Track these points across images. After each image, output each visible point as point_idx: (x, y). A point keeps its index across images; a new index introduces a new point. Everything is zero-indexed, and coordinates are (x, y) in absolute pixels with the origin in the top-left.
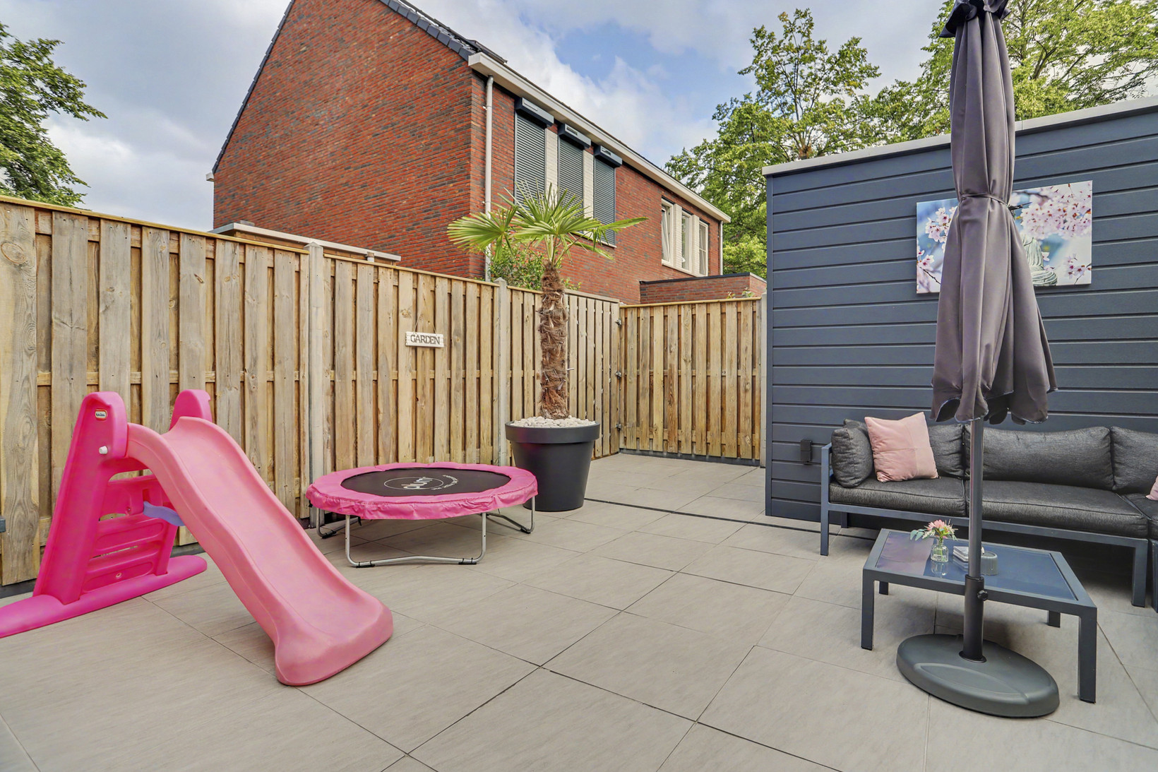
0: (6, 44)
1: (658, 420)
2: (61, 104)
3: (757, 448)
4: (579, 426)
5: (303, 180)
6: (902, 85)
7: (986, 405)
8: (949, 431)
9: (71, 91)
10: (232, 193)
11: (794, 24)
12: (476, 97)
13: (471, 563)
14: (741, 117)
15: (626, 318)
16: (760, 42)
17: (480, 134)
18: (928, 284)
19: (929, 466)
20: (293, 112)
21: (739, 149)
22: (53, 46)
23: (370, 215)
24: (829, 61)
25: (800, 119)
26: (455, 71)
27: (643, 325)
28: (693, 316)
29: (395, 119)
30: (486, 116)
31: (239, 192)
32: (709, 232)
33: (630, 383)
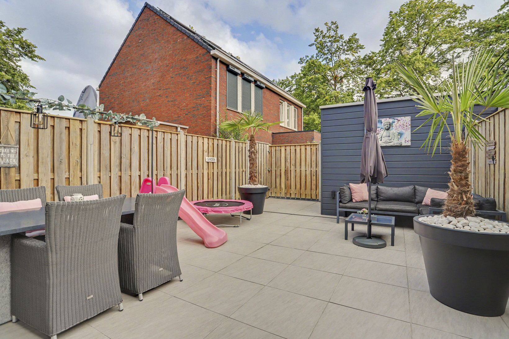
0: (3, 30)
1: (283, 186)
2: (26, 55)
3: (318, 195)
4: (262, 187)
5: (141, 93)
6: (373, 53)
7: (370, 180)
8: (374, 187)
9: (30, 49)
10: (108, 96)
11: (331, 27)
12: (213, 66)
13: (237, 227)
14: (310, 65)
15: (271, 150)
16: (317, 34)
17: (215, 80)
19: (366, 197)
20: (136, 66)
21: (309, 78)
22: (23, 31)
23: (169, 108)
24: (345, 42)
25: (334, 65)
26: (205, 56)
27: (278, 152)
28: (295, 149)
29: (180, 72)
30: (217, 73)
31: (111, 96)
32: (298, 112)
33: (273, 173)
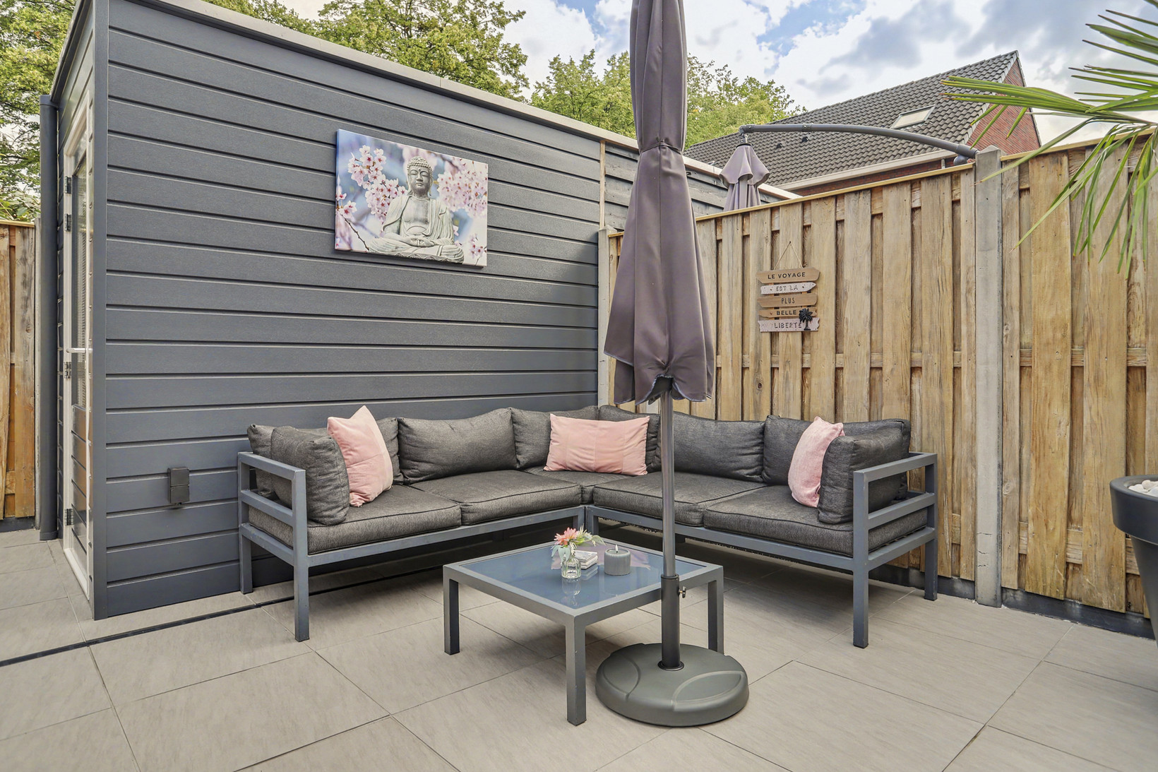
18: (350, 239)
19: (386, 472)
